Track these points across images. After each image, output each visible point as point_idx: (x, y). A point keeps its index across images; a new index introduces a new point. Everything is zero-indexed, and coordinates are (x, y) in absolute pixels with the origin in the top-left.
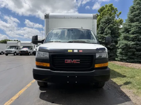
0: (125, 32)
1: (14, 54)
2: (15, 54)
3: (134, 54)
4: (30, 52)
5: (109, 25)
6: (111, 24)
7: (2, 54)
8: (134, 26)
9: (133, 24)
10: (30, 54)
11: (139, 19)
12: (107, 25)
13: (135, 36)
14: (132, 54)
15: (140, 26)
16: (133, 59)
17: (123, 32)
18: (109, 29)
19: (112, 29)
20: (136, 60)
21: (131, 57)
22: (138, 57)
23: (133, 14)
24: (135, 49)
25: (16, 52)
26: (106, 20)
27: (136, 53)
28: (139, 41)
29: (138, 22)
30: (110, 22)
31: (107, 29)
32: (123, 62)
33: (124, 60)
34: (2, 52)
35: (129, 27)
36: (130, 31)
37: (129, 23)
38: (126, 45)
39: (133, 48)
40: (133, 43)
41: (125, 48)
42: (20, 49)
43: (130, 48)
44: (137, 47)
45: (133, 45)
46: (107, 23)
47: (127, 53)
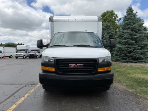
0: (120, 38)
1: (23, 57)
2: (25, 57)
3: (126, 56)
4: (38, 55)
5: (107, 31)
6: (110, 30)
7: (11, 57)
8: (126, 33)
9: (125, 31)
10: (38, 57)
11: (130, 27)
12: (106, 31)
13: (126, 41)
14: (124, 55)
15: (130, 33)
16: (126, 59)
17: (118, 37)
18: (108, 34)
19: (110, 35)
20: (127, 60)
21: (124, 57)
22: (129, 58)
23: (125, 23)
24: (127, 51)
25: (25, 55)
26: (105, 26)
27: (127, 54)
28: (130, 45)
29: (129, 30)
30: (108, 28)
31: (106, 35)
32: (118, 62)
33: (119, 60)
34: (11, 55)
35: (123, 34)
36: (123, 36)
37: (123, 30)
38: (120, 48)
39: (125, 50)
40: (125, 46)
41: (119, 51)
42: (29, 52)
43: (123, 51)
44: (128, 49)
45: (125, 48)
46: (106, 30)
47: (121, 55)
